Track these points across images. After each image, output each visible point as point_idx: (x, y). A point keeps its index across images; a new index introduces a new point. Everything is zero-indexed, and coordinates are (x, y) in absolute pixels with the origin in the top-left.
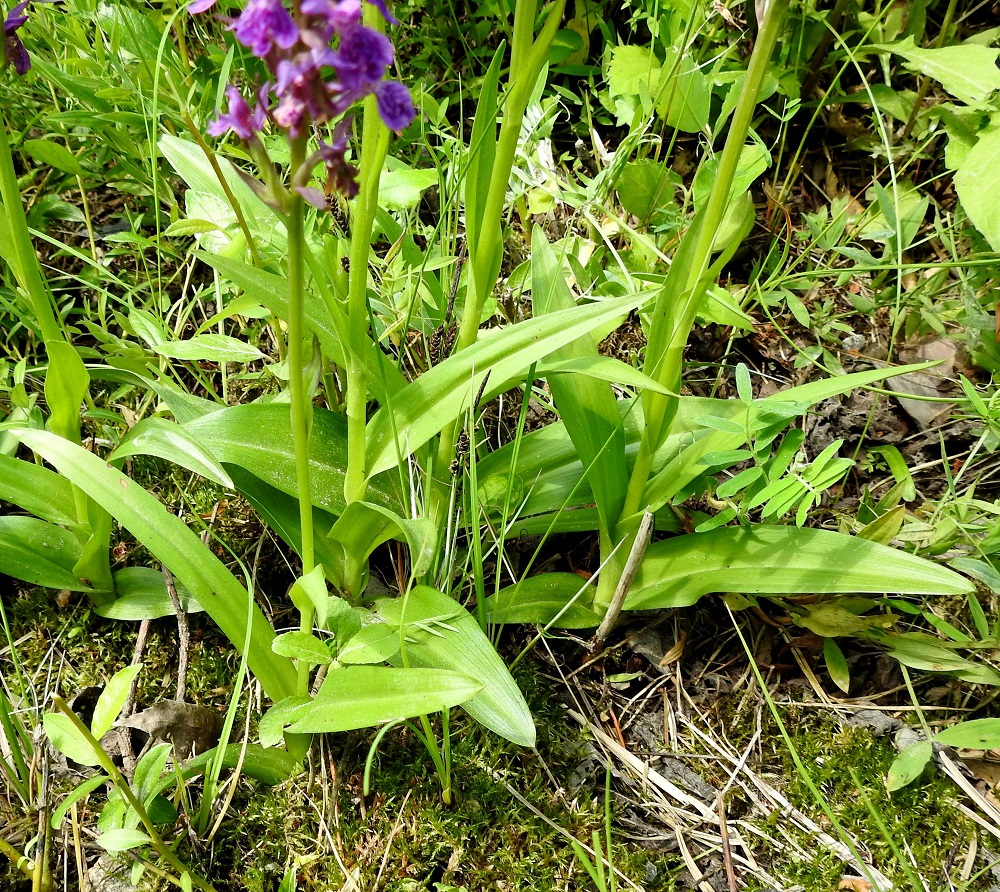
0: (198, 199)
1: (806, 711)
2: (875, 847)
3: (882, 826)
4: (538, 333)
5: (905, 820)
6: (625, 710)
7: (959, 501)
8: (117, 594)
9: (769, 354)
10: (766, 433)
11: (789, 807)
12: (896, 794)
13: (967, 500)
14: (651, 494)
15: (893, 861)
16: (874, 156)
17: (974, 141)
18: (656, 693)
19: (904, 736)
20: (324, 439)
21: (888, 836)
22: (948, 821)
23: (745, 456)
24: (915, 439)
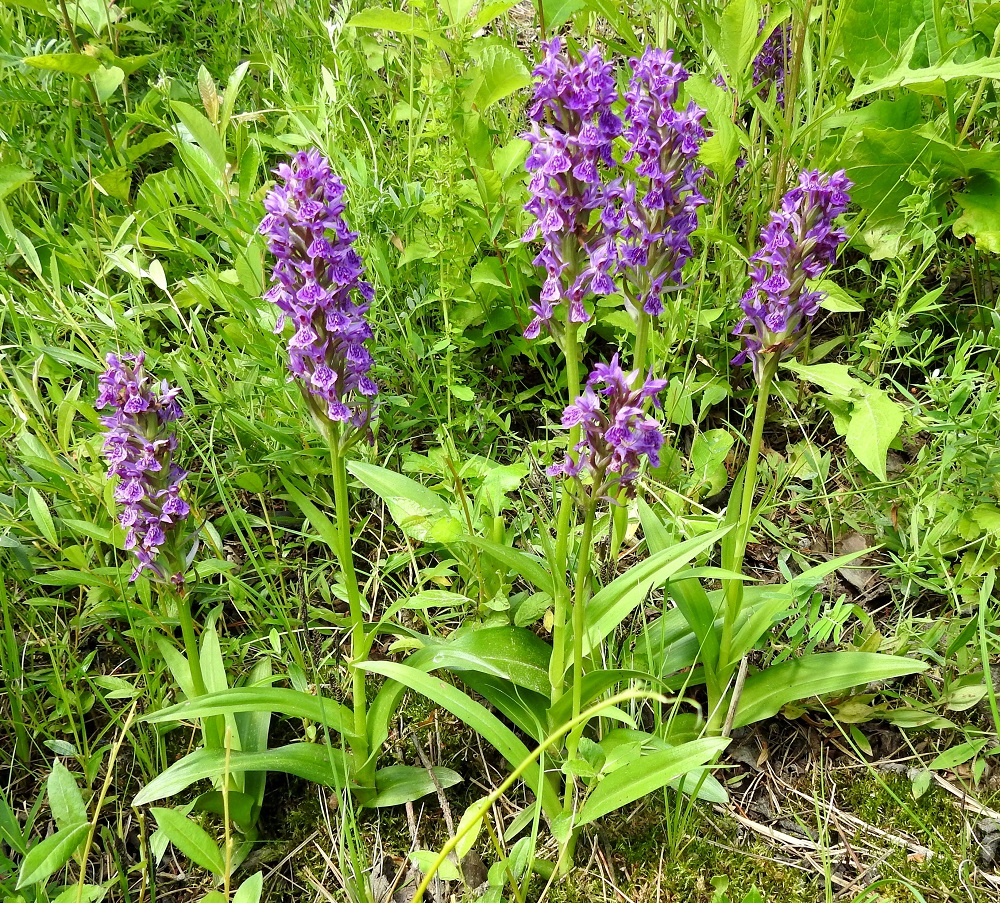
0: (395, 502)
1: (854, 771)
2: (917, 835)
3: (920, 822)
4: (669, 558)
5: (929, 814)
6: (742, 802)
7: (906, 621)
8: (379, 790)
9: (759, 558)
10: (802, 597)
11: (866, 825)
12: (920, 801)
13: (911, 620)
14: (734, 650)
15: (930, 839)
16: (785, 425)
17: (849, 418)
18: (759, 785)
19: (912, 772)
20: (525, 648)
21: (923, 826)
22: (952, 810)
23: (794, 612)
24: (859, 599)
